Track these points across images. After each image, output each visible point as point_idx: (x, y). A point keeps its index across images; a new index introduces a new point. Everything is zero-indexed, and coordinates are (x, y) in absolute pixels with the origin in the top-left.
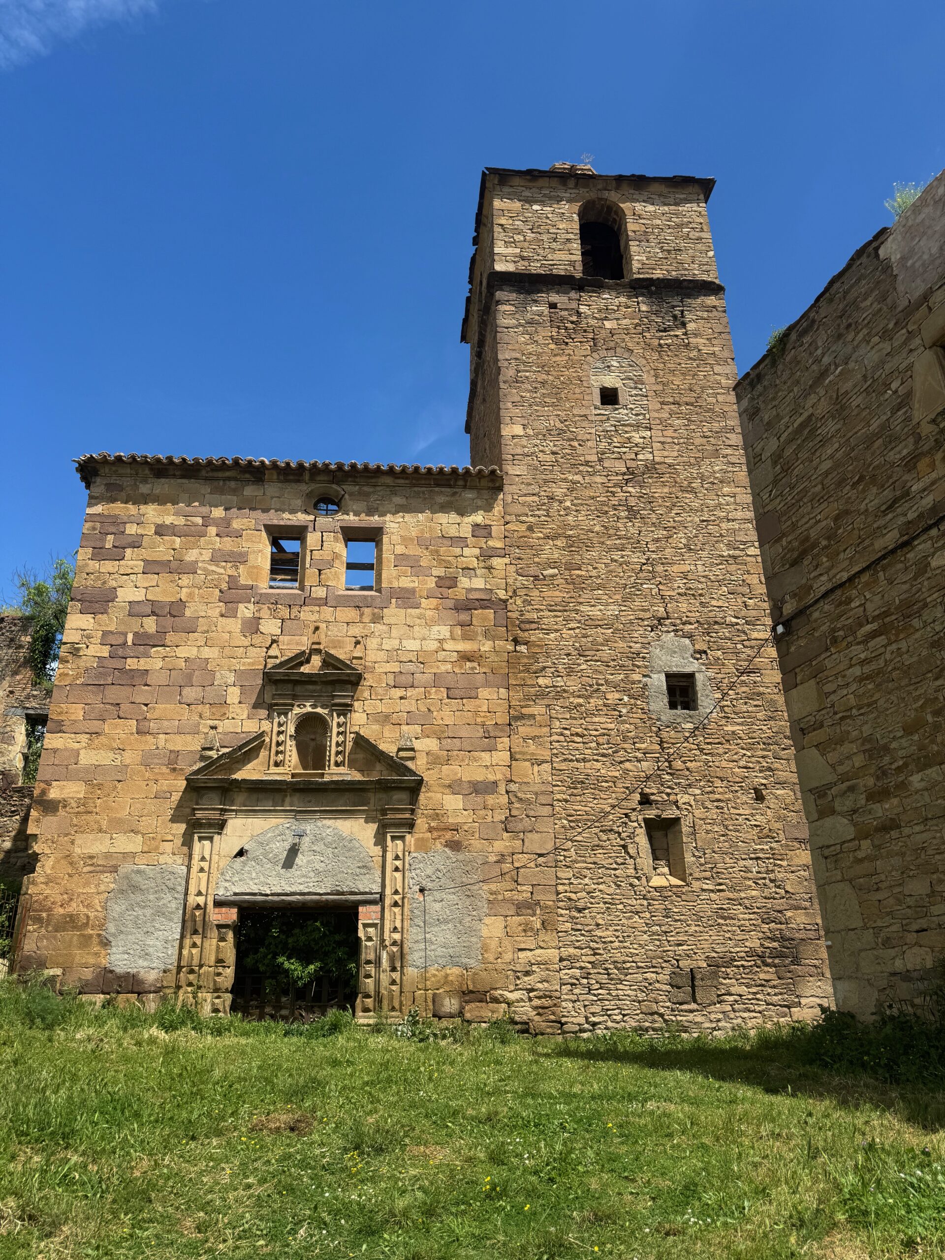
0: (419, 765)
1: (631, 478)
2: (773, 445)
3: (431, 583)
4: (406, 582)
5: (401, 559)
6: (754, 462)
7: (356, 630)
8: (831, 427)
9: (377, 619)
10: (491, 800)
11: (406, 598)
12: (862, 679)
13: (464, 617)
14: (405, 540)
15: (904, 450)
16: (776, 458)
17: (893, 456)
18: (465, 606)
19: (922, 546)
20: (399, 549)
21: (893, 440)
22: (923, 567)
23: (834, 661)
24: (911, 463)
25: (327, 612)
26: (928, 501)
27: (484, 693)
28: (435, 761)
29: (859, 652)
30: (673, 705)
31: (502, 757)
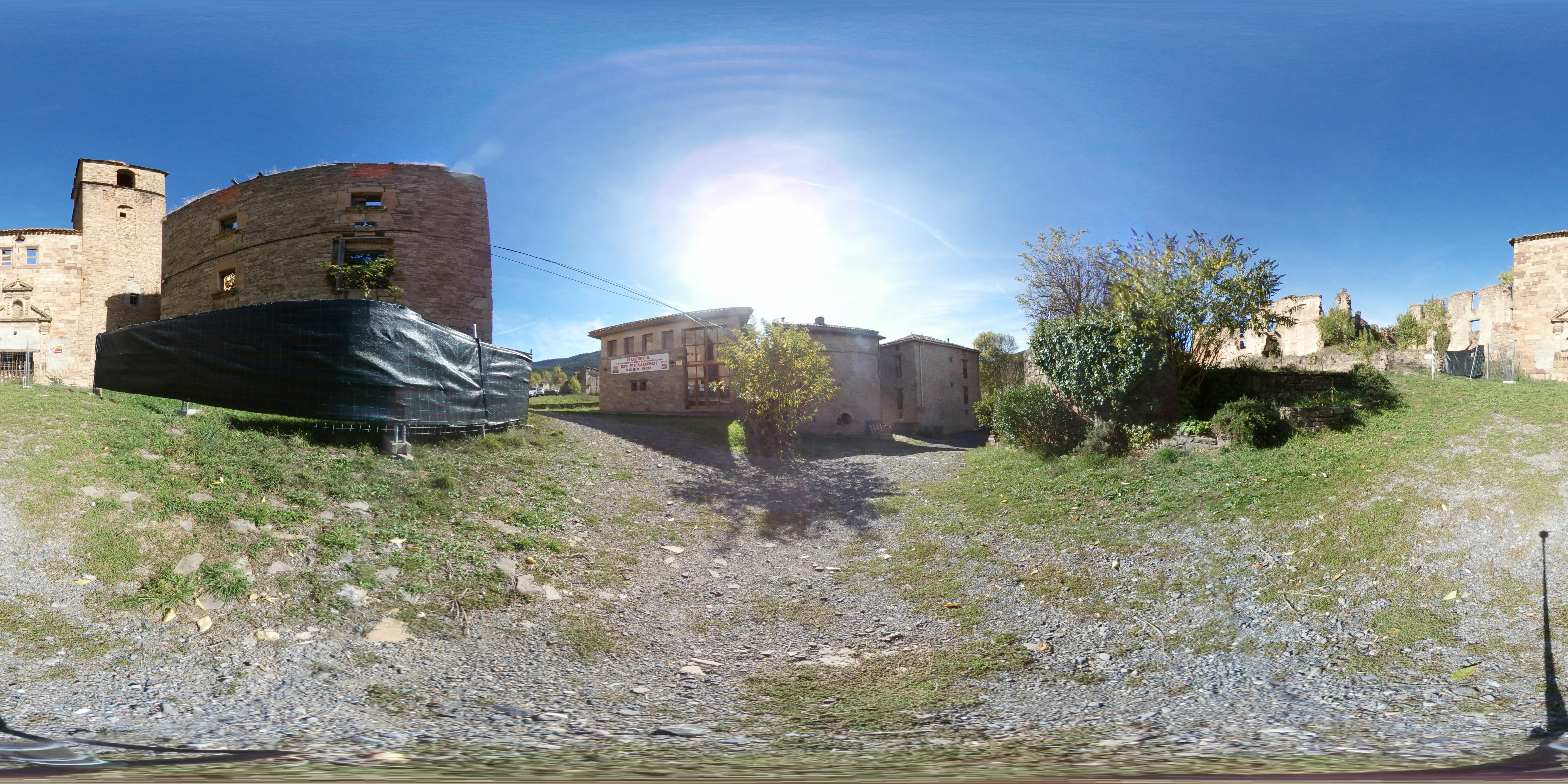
0: (51, 314)
1: (127, 236)
2: (170, 233)
3: (56, 261)
4: (48, 261)
5: (45, 255)
6: (164, 237)
7: (31, 275)
8: (187, 232)
9: (37, 272)
10: (73, 325)
11: (47, 266)
12: (181, 297)
13: (67, 271)
14: (47, 249)
15: (205, 241)
16: (170, 237)
17: (202, 243)
18: (68, 268)
19: (203, 266)
20: (45, 252)
21: (202, 239)
22: (202, 271)
23: (176, 291)
24: (206, 245)
25: (21, 270)
26: (207, 255)
27: (72, 294)
28: (56, 313)
29: (182, 290)
30: (131, 303)
31: (77, 313)
